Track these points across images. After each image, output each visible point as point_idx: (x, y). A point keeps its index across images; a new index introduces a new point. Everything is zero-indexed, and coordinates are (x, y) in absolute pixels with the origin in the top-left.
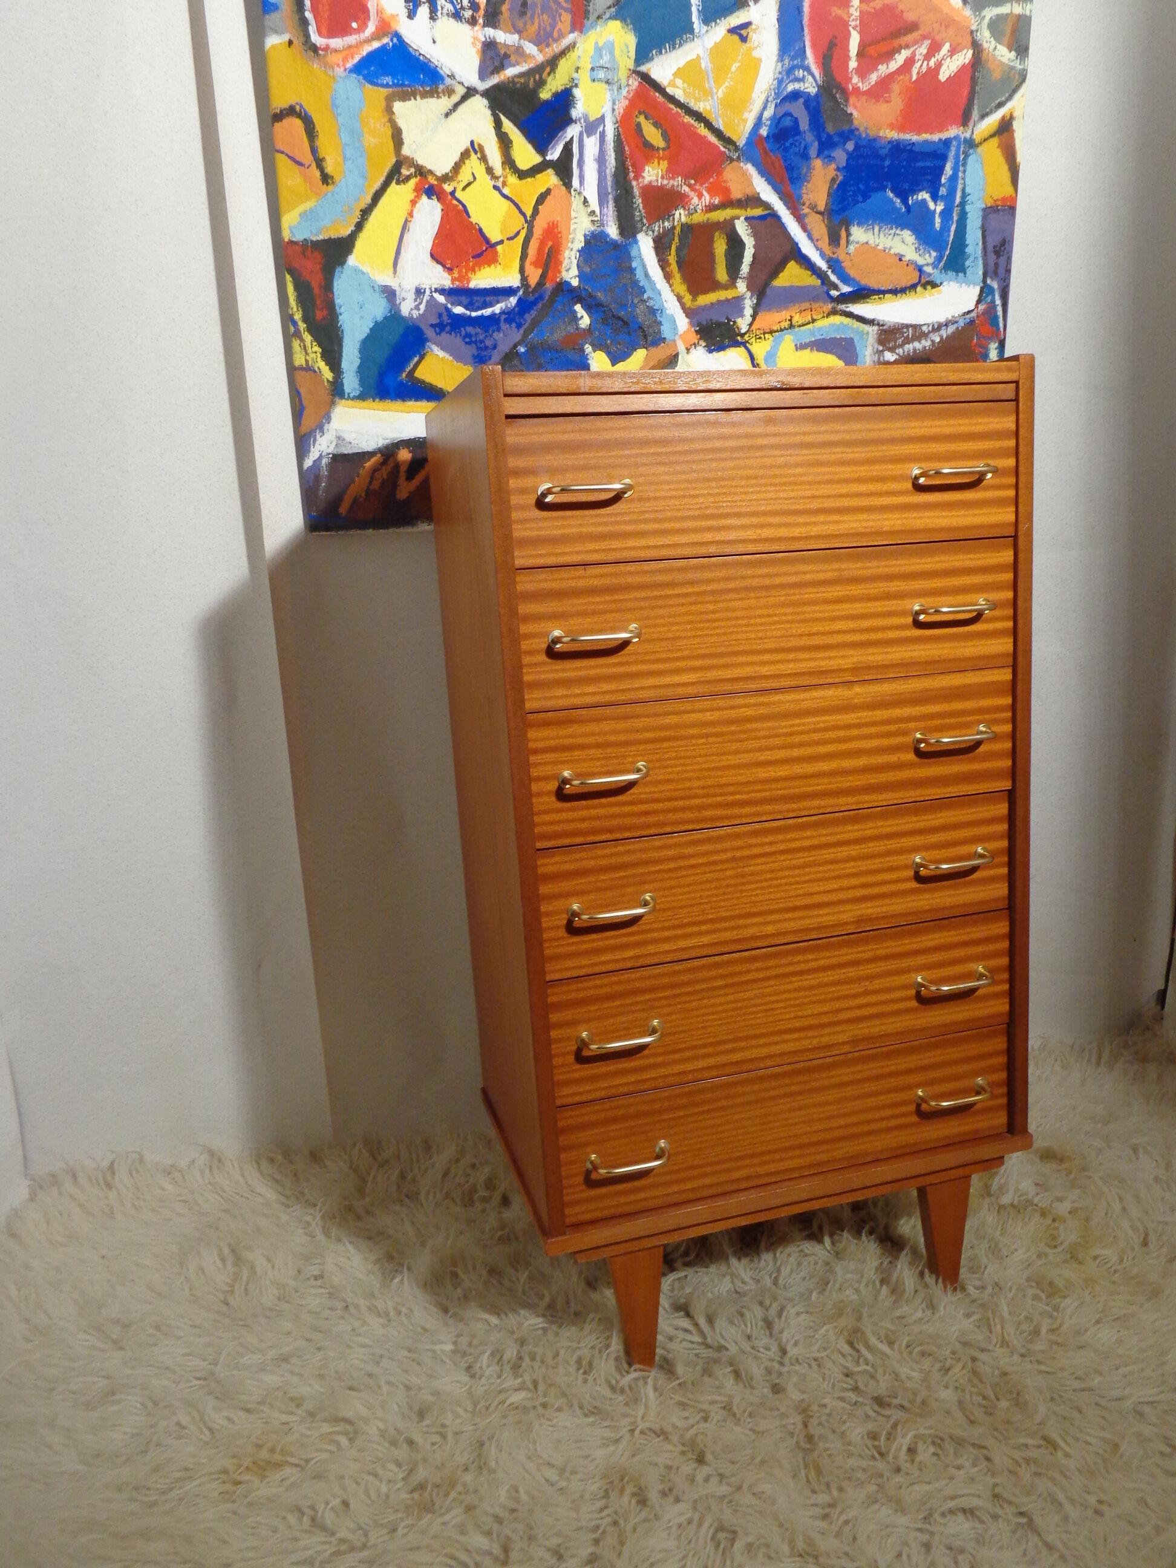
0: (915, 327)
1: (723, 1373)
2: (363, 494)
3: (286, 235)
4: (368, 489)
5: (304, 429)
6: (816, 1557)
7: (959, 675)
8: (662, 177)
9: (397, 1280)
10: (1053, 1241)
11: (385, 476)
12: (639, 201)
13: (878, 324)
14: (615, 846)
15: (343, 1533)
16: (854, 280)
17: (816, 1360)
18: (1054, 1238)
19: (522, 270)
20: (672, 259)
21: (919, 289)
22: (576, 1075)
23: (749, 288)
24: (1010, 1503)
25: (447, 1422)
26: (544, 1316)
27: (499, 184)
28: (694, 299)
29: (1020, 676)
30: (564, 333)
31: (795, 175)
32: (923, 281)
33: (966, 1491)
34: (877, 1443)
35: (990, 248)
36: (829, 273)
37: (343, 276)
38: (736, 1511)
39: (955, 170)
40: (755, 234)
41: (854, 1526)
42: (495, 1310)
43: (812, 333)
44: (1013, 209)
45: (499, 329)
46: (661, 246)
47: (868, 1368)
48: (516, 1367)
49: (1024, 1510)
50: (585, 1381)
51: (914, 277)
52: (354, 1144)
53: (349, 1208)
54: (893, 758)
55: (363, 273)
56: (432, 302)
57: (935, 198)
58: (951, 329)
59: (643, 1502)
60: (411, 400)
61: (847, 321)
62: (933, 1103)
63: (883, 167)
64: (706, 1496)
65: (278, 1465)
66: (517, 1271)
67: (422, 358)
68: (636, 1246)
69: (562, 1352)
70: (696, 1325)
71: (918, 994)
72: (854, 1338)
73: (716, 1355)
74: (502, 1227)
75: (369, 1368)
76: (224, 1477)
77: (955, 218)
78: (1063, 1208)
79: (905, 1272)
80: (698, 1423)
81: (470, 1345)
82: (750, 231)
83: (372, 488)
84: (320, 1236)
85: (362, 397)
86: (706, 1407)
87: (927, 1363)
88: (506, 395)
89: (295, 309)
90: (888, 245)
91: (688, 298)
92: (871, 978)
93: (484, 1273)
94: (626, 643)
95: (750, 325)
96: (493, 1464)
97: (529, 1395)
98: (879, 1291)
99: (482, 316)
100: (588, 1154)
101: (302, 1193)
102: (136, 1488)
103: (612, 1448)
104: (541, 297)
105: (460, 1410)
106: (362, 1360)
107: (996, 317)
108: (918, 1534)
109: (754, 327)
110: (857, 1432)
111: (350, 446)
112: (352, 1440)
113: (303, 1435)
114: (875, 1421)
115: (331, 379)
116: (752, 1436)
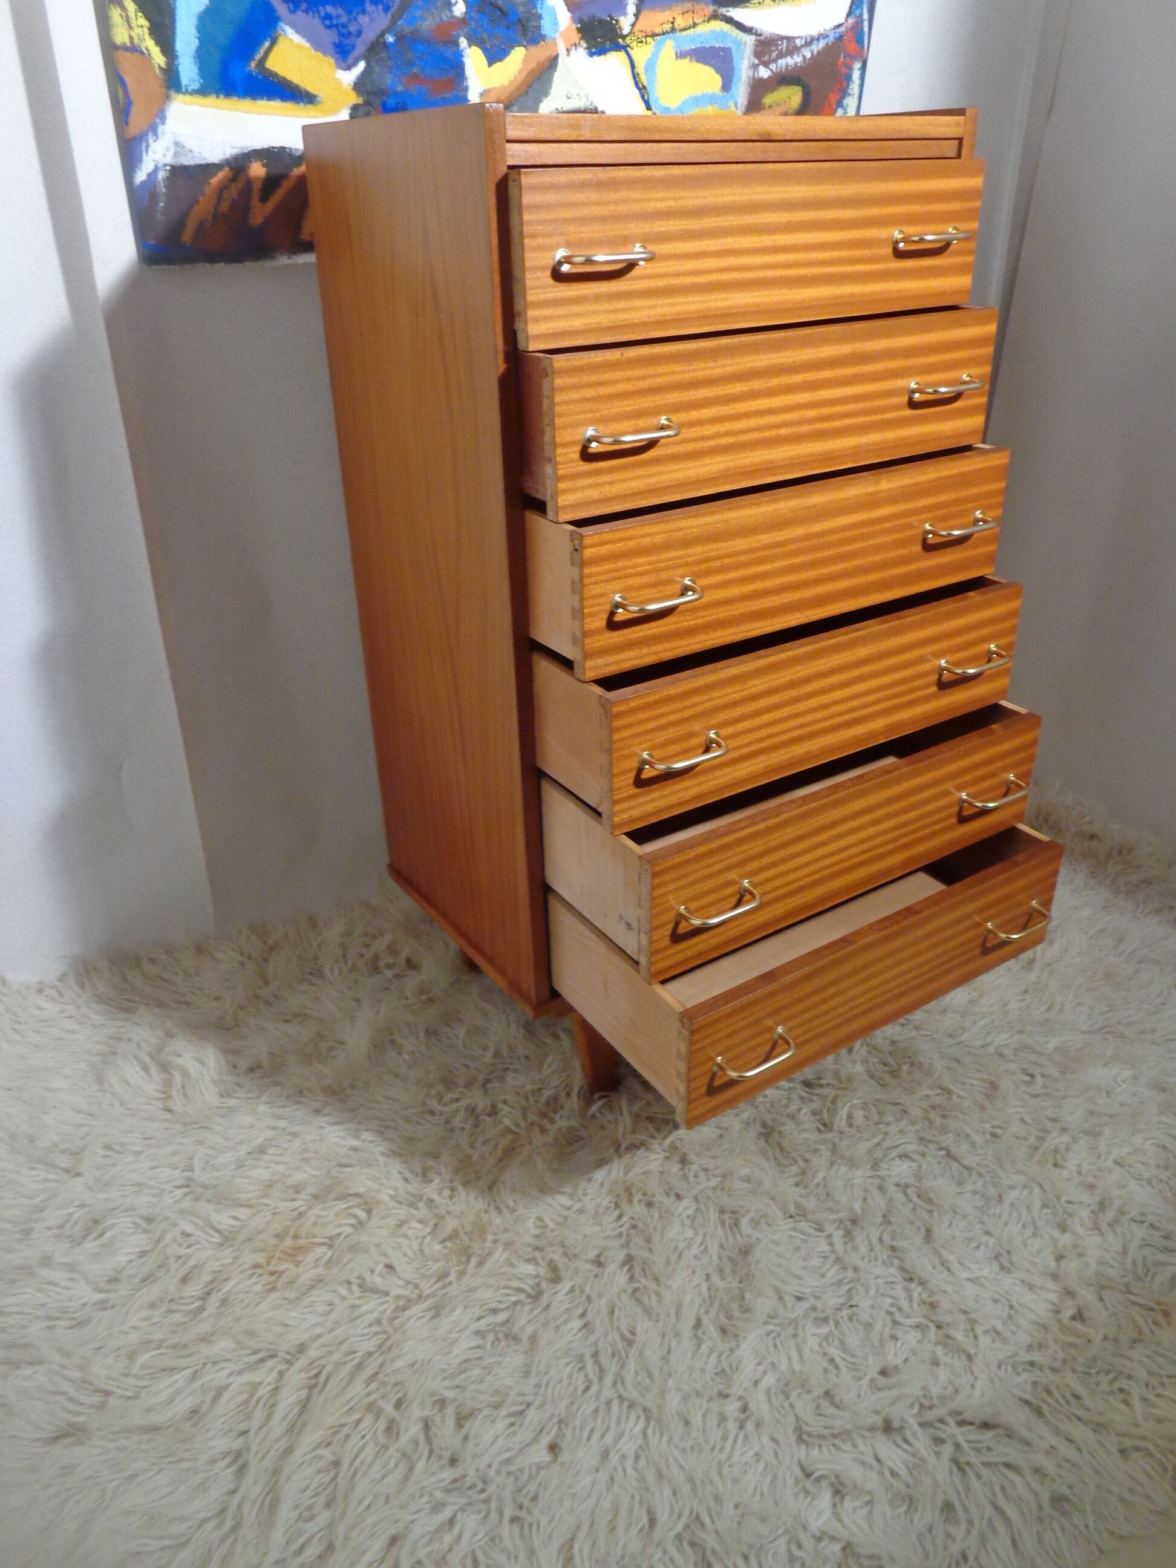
0: (790, 39)
2: (210, 218)
4: (215, 210)
5: (134, 129)
6: (805, 1216)
11: (235, 196)
13: (757, 34)
15: (395, 1292)
24: (932, 1142)
30: (439, 22)
33: (899, 1142)
34: (821, 1118)
38: (731, 1195)
41: (825, 1187)
43: (692, 39)
45: (364, 12)
48: (493, 1114)
49: (944, 1145)
52: (240, 933)
53: (257, 997)
58: (822, 44)
60: (261, 98)
61: (727, 27)
64: (703, 1189)
65: (307, 1249)
66: (451, 1027)
67: (274, 42)
69: (529, 1094)
74: (423, 991)
75: (354, 1143)
76: (259, 1271)
81: (439, 1103)
83: (220, 210)
85: (202, 92)
88: (508, 141)
93: (422, 1034)
95: (633, 25)
102: (171, 1301)
106: (340, 1137)
107: (862, 33)
108: (872, 1180)
109: (636, 28)
110: (803, 1113)
111: (190, 155)
112: (369, 1212)
113: (319, 1216)
114: (811, 1100)
115: (163, 65)
116: (719, 1132)
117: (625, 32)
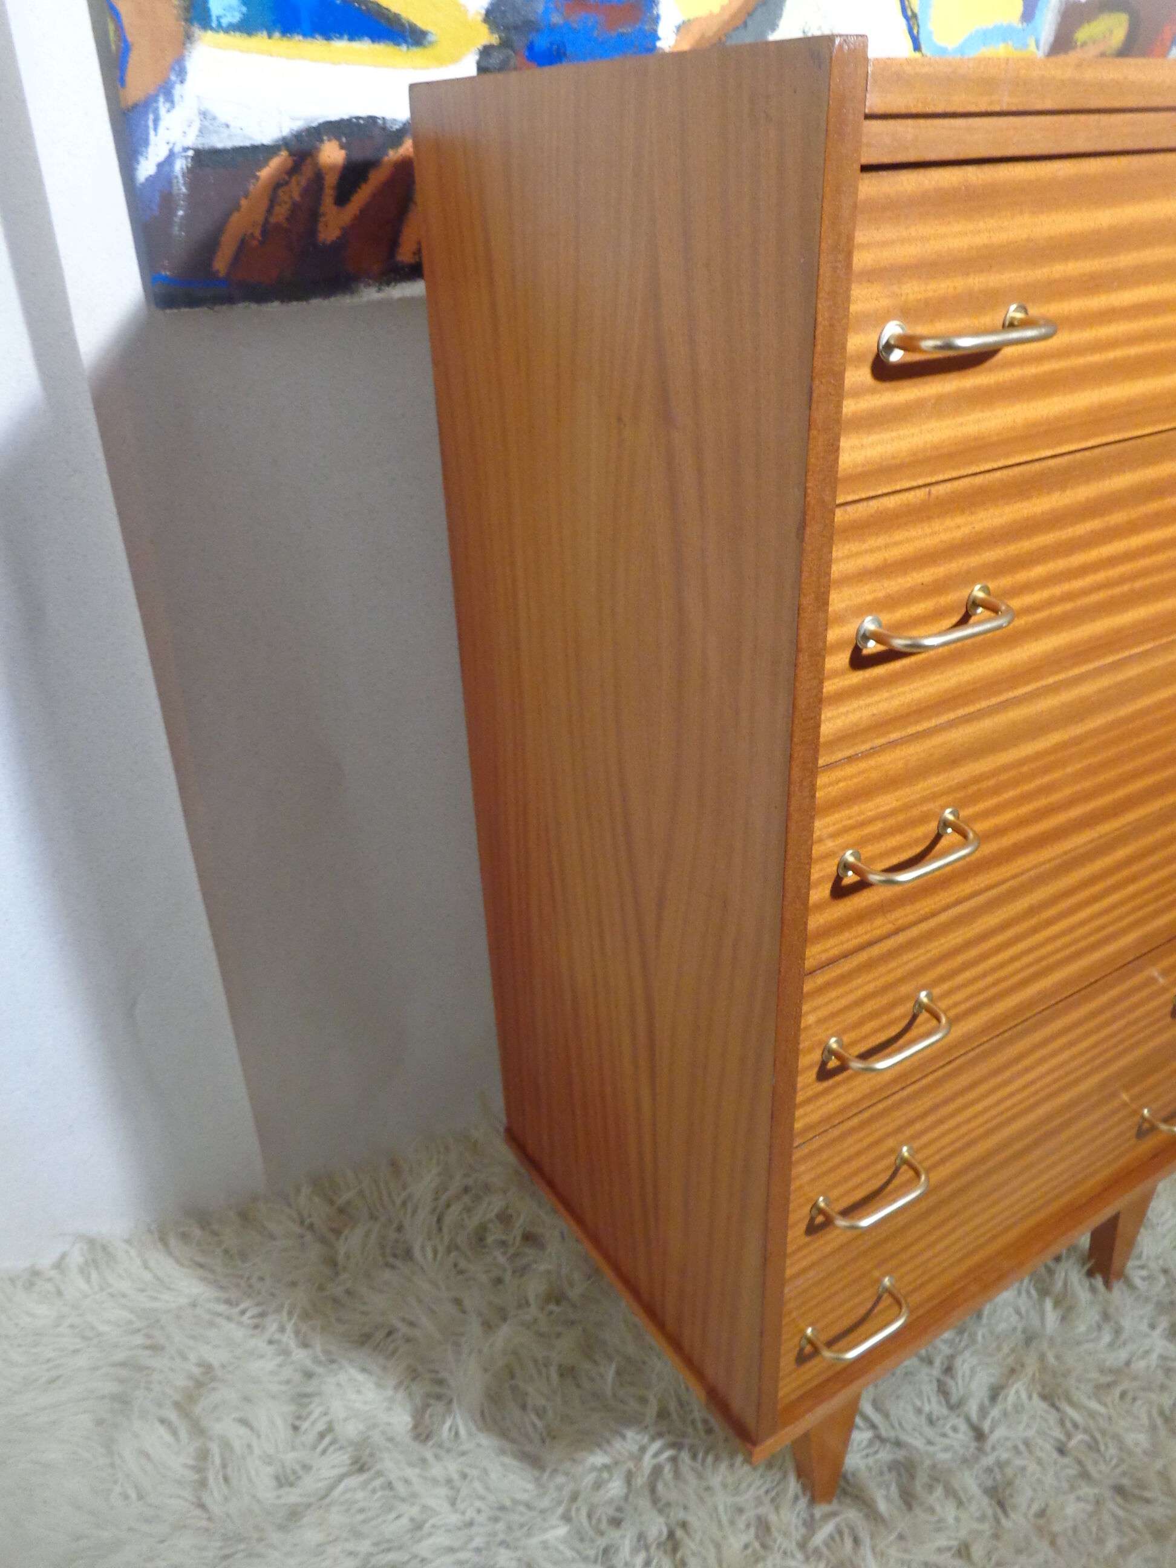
1: (934, 1495)
2: (257, 233)
4: (266, 220)
5: (135, 90)
9: (447, 1424)
11: (297, 197)
22: (806, 1251)
26: (660, 1434)
47: (1083, 1436)
52: (298, 1190)
60: (341, 37)
66: (595, 1362)
72: (1051, 1395)
73: (902, 1457)
79: (1071, 1276)
83: (272, 220)
84: (299, 1354)
85: (246, 27)
93: (554, 1375)
100: (802, 1326)
101: (245, 1279)
111: (226, 131)
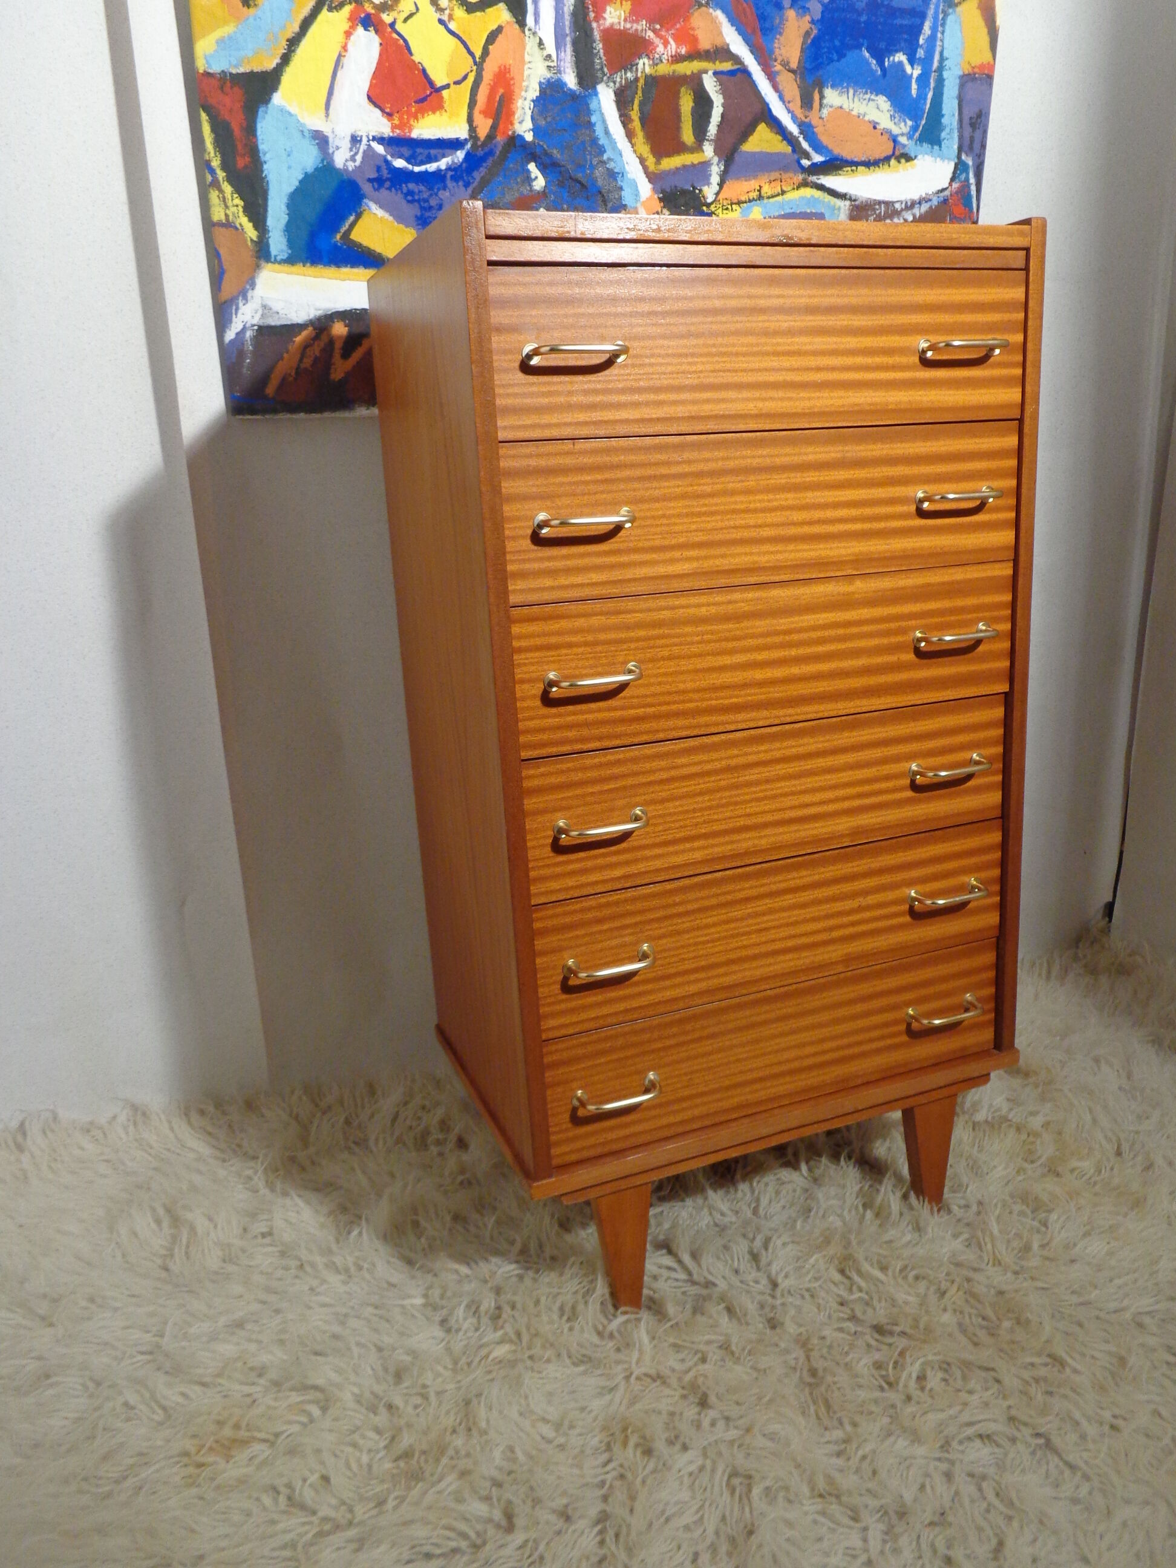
0: (887, 204)
1: (716, 1310)
2: (293, 373)
3: (201, 65)
4: (299, 366)
5: (225, 295)
6: (838, 1497)
7: (960, 569)
8: (625, 20)
9: (355, 1233)
10: (1030, 1157)
11: (317, 353)
12: (599, 46)
13: (850, 199)
14: (605, 756)
15: (324, 1511)
16: (826, 148)
17: (808, 1290)
18: (1030, 1152)
19: (470, 120)
20: (635, 114)
21: (893, 162)
22: (563, 1006)
23: (716, 152)
24: (1026, 1424)
25: (428, 1383)
26: (517, 1262)
27: (445, 18)
28: (658, 162)
29: (1021, 571)
30: (517, 195)
31: (767, 25)
32: (897, 153)
33: (981, 1417)
34: (884, 1373)
35: (966, 120)
36: (801, 139)
37: (268, 117)
38: (749, 1454)
39: (934, 29)
40: (725, 92)
41: (872, 1461)
42: (465, 1259)
43: (782, 206)
44: (990, 78)
45: (445, 188)
46: (623, 100)
47: (863, 1295)
48: (496, 1316)
49: (1042, 1430)
50: (571, 1329)
51: (888, 149)
52: (293, 1092)
53: (292, 1159)
54: (892, 658)
55: (290, 114)
56: (369, 153)
57: (912, 62)
58: (925, 207)
59: (648, 1452)
60: (346, 266)
61: (818, 194)
62: (925, 1022)
63: (859, 23)
64: (716, 1441)
65: (245, 1443)
66: (482, 1215)
67: (359, 216)
68: (623, 1184)
69: (543, 1299)
70: (680, 1261)
71: (911, 908)
72: (845, 1266)
73: (704, 1292)
74: (462, 1171)
75: (337, 1329)
76: (185, 1460)
77: (932, 85)
78: (1036, 1122)
79: (889, 1195)
80: (696, 1365)
81: (442, 1297)
82: (719, 88)
83: (302, 366)
84: (264, 1191)
85: (290, 261)
86: (702, 1347)
87: (922, 1286)
88: (488, 237)
89: (212, 154)
90: (862, 111)
91: (651, 161)
92: (865, 893)
93: (448, 1218)
94: (618, 528)
95: (717, 194)
96: (483, 1425)
97: (513, 1348)
98: (863, 1216)
99: (426, 172)
100: (574, 1090)
101: (239, 1146)
102: (85, 1479)
103: (608, 1397)
104: (491, 153)
105: (440, 1368)
106: (325, 1321)
107: (969, 196)
108: (938, 1464)
109: (720, 197)
110: (863, 1364)
111: (277, 316)
112: (324, 1409)
113: (269, 1407)
114: (878, 1350)
115: (255, 239)
116: (755, 1375)
117: (709, 200)
